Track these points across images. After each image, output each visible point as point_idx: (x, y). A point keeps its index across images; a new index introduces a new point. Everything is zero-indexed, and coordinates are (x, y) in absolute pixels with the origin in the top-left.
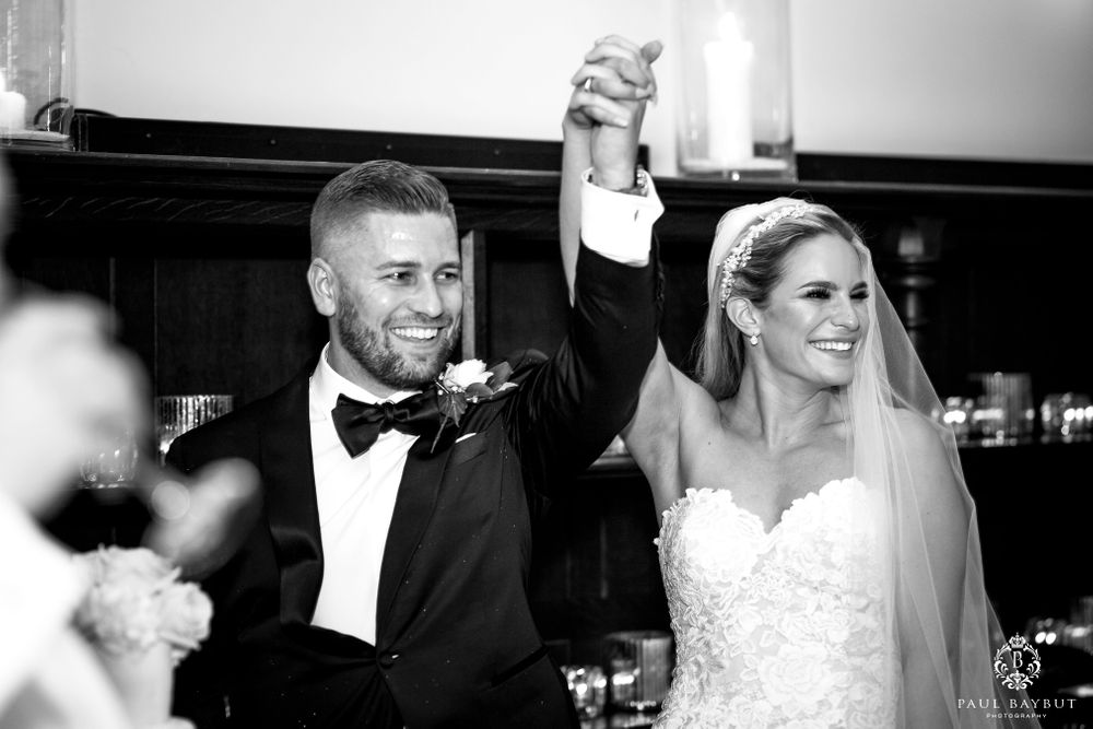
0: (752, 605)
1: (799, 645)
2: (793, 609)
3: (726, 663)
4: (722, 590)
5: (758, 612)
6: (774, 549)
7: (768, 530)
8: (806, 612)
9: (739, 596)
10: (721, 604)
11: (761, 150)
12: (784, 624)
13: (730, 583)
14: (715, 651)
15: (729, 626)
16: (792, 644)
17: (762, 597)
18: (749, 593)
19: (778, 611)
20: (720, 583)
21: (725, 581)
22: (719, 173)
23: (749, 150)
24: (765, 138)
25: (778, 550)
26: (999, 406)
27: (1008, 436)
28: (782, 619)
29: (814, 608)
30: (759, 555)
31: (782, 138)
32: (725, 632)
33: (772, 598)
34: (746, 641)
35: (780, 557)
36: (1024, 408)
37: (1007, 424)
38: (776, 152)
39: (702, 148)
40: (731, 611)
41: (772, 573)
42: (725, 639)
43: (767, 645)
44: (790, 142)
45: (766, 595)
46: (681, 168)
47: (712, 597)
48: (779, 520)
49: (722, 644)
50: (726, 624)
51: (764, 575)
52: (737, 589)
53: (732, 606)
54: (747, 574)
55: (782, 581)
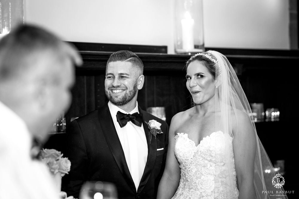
0: (194, 165)
1: (206, 176)
2: (204, 167)
3: (189, 180)
4: (187, 161)
5: (196, 167)
6: (198, 151)
7: (196, 146)
8: (207, 167)
9: (191, 163)
10: (187, 165)
11: (196, 47)
12: (202, 171)
13: (188, 160)
14: (187, 177)
15: (189, 171)
16: (204, 176)
17: (196, 163)
18: (193, 162)
19: (200, 167)
20: (186, 160)
21: (187, 159)
22: (185, 53)
23: (193, 47)
24: (197, 44)
25: (199, 151)
26: (255, 112)
27: (258, 119)
28: (202, 169)
29: (209, 166)
30: (194, 153)
31: (201, 43)
32: (189, 172)
33: (199, 163)
34: (193, 175)
35: (199, 153)
36: (262, 112)
37: (257, 117)
38: (200, 47)
39: (181, 47)
40: (189, 166)
41: (198, 157)
42: (189, 174)
43: (198, 176)
44: (203, 45)
45: (197, 163)
46: (176, 51)
47: (185, 163)
48: (199, 143)
49: (188, 175)
50: (189, 170)
51: (196, 157)
52: (190, 161)
53: (189, 165)
54: (192, 157)
55: (201, 159)
